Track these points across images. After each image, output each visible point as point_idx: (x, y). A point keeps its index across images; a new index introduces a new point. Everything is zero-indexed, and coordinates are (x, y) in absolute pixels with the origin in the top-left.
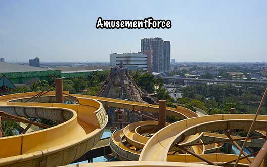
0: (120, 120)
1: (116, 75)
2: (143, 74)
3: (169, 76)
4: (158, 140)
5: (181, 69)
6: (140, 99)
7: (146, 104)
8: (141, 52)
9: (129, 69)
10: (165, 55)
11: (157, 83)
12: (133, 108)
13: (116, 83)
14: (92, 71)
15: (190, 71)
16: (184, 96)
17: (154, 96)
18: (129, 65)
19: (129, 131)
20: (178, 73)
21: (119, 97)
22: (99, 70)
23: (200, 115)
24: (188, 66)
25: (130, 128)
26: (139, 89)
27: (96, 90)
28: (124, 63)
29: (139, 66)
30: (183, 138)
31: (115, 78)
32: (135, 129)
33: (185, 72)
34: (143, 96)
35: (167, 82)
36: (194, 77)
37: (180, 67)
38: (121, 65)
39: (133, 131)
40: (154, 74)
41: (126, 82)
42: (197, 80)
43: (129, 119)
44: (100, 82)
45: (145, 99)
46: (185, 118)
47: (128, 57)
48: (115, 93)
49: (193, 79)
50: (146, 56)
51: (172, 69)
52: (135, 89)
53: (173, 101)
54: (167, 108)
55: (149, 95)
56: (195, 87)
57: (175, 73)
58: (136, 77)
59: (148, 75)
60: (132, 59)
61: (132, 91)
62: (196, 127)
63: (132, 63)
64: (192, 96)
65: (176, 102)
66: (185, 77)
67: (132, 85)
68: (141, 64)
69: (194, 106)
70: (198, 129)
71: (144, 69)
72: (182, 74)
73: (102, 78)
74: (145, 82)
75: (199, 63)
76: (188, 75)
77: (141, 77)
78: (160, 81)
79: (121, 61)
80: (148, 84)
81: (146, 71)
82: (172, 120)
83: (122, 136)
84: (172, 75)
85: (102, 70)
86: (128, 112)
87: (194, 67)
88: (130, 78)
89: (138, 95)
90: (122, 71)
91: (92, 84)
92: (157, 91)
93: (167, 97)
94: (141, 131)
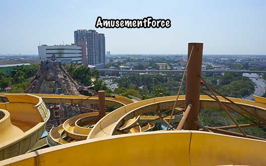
0: (57, 116)
1: (48, 69)
2: (78, 67)
3: (105, 68)
5: (116, 61)
6: (77, 93)
7: (84, 97)
8: (75, 44)
9: (62, 63)
10: (100, 47)
11: (93, 76)
12: (72, 102)
13: (49, 77)
14: (16, 65)
15: (124, 63)
16: (120, 86)
17: (92, 88)
18: (63, 58)
19: (68, 126)
20: (113, 65)
21: (54, 92)
22: (25, 64)
23: (136, 102)
24: (122, 58)
25: (69, 122)
26: (75, 82)
27: (24, 87)
28: (57, 55)
29: (73, 59)
30: (123, 122)
31: (46, 73)
32: (76, 122)
33: (120, 64)
34: (80, 90)
35: (103, 74)
36: (128, 69)
37: (114, 59)
38: (53, 58)
39: (73, 125)
40: (90, 66)
41: (60, 76)
42: (131, 71)
43: (66, 114)
44: (27, 78)
45: (82, 92)
46: (123, 105)
47: (61, 50)
48: (48, 89)
49: (127, 70)
50: (80, 48)
51: (108, 61)
52: (71, 83)
53: (111, 92)
54: (107, 99)
55: (86, 88)
56: (129, 78)
57: (110, 65)
58: (70, 70)
59: (83, 68)
60: (65, 51)
61: (68, 86)
62: (134, 112)
63: (65, 55)
64: (126, 86)
65: (114, 93)
66: (120, 69)
67: (68, 79)
68: (76, 57)
69: (131, 94)
70: (136, 113)
71: (79, 62)
72: (117, 66)
73: (29, 73)
74: (81, 76)
75: (132, 55)
76: (123, 67)
77: (76, 71)
78: (96, 73)
79: (54, 54)
80: (85, 77)
81: (81, 64)
82: (111, 110)
83: (61, 132)
84: (108, 68)
85: (29, 64)
86: (65, 107)
87: (128, 59)
88: (64, 72)
89: (75, 89)
90: (55, 64)
91: (17, 81)
92: (94, 83)
93: (104, 88)
94: (81, 124)
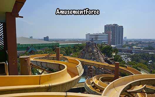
0: (91, 73)
1: (89, 46)
2: (105, 46)
3: (122, 47)
4: (114, 87)
5: (130, 43)
6: (103, 61)
7: (107, 64)
8: (105, 33)
9: (97, 43)
10: (119, 34)
11: (114, 52)
12: (99, 66)
13: (89, 51)
14: (75, 44)
15: (137, 45)
16: (132, 60)
17: (112, 59)
18: (97, 40)
19: (96, 79)
20: (128, 46)
21: (91, 59)
22: (80, 43)
23: (143, 73)
24: (135, 41)
25: (97, 78)
26: (103, 55)
27: (78, 54)
28: (94, 39)
29: (103, 41)
30: (130, 87)
31: (88, 48)
32: (100, 78)
33: (133, 45)
34: (105, 59)
35: (121, 51)
36: (139, 49)
37: (130, 42)
38: (92, 40)
39: (98, 80)
40: (112, 46)
41: (95, 51)
42: (142, 51)
43: (96, 72)
44: (80, 50)
45: (106, 61)
46: (132, 74)
47: (97, 36)
48: (88, 57)
49: (139, 50)
50: (107, 35)
51: (124, 43)
52: (100, 55)
53: (125, 63)
54: (120, 67)
55: (109, 59)
56: (140, 55)
57: (126, 46)
58: (101, 47)
59: (108, 47)
60: (99, 37)
61: (99, 57)
62: (140, 81)
63: (99, 39)
64: (138, 61)
65: (127, 64)
66: (133, 48)
67: (99, 52)
69: (139, 67)
70: (141, 82)
71: (106, 43)
72: (131, 46)
73: (81, 47)
74: (107, 51)
75: (144, 40)
76: (135, 47)
77: (104, 48)
78: (116, 50)
79: (92, 38)
80: (109, 52)
81: (107, 44)
82: (123, 75)
83: (91, 82)
84: (124, 47)
85: (81, 43)
86: (96, 68)
87: (139, 42)
88: (97, 48)
89: (102, 59)
90: (93, 44)
91: (75, 51)
92: (114, 56)
93: (121, 60)
94: (103, 80)
